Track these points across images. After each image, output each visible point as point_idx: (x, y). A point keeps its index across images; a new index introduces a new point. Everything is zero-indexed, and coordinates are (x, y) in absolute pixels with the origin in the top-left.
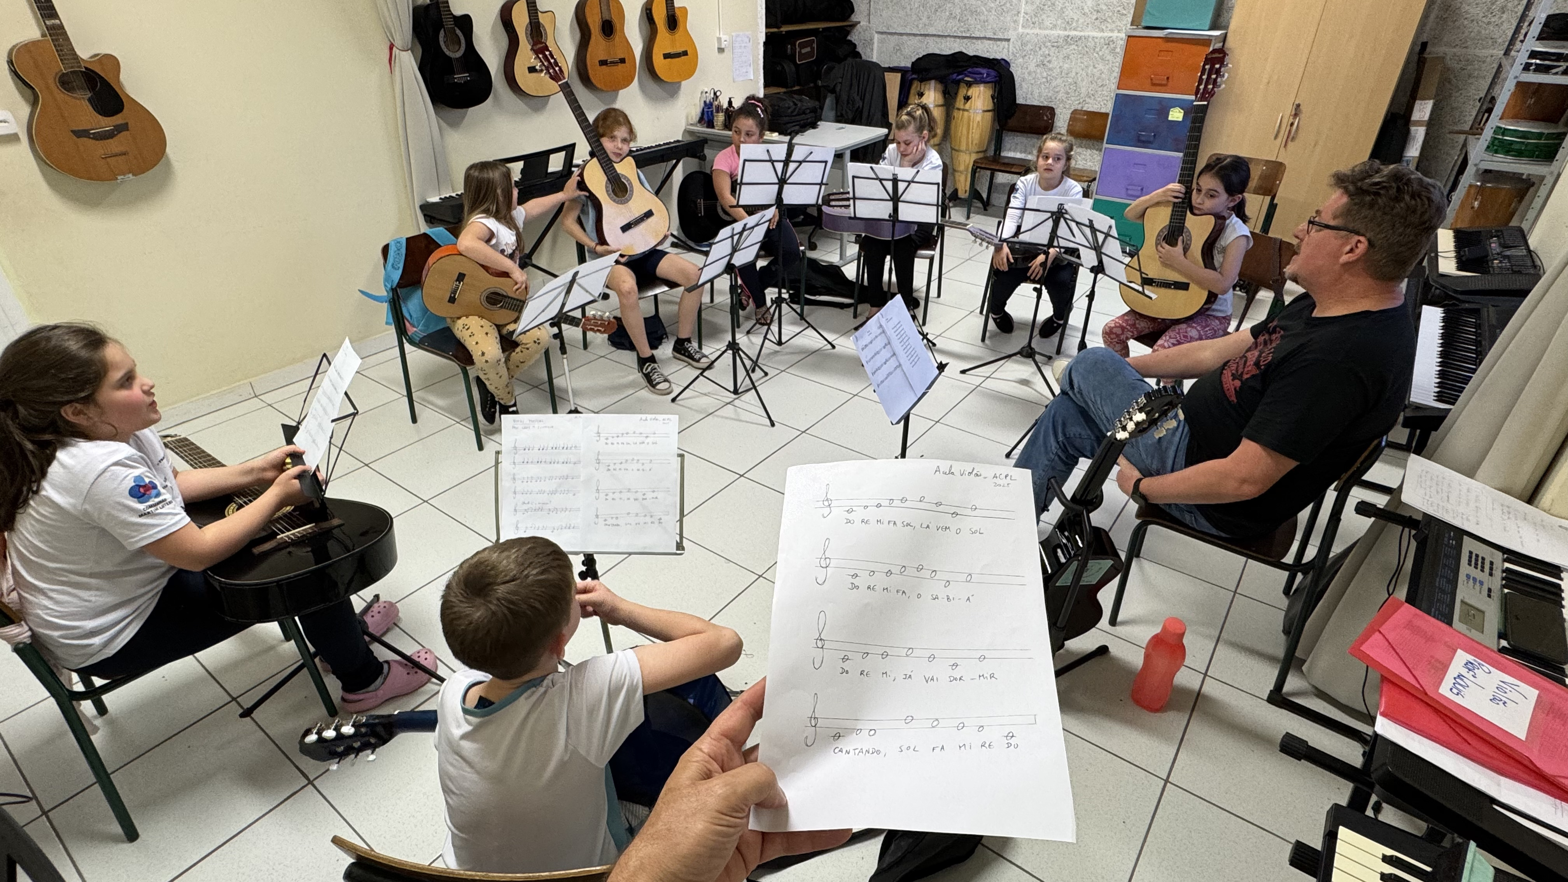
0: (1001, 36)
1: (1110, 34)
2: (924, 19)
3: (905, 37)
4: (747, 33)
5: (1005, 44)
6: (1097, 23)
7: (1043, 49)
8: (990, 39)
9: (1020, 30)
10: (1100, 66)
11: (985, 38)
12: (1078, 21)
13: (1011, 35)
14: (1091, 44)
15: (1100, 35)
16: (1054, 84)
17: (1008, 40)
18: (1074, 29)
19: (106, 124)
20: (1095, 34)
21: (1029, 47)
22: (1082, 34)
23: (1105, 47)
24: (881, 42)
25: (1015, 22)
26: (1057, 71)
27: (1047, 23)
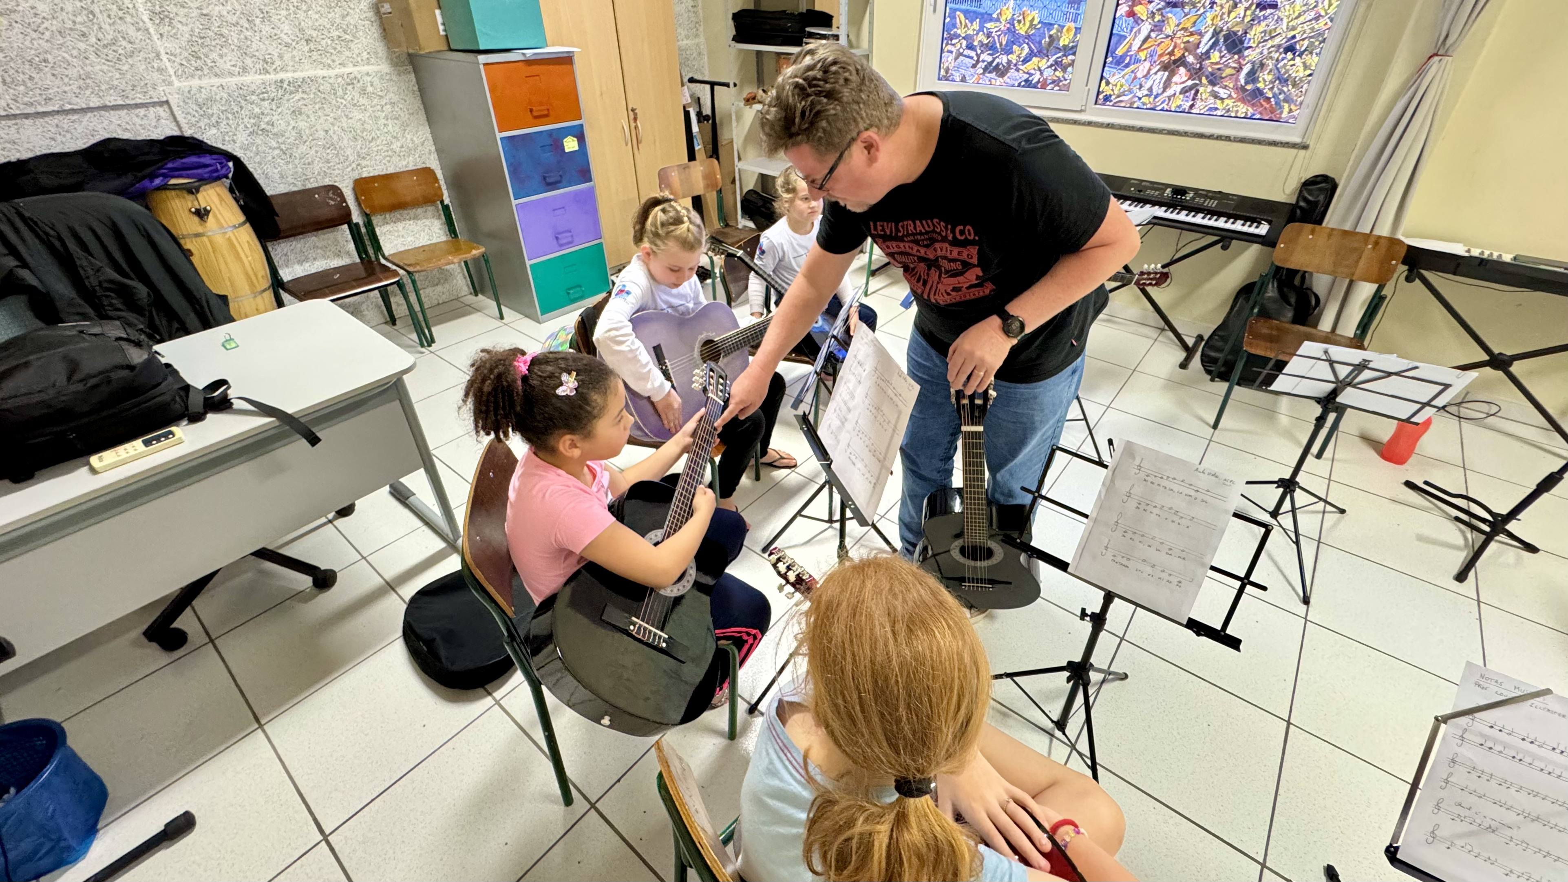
0: (139, 99)
5: (159, 110)
6: (315, 56)
8: (120, 110)
9: (177, 84)
10: (357, 115)
11: (103, 108)
12: (281, 57)
13: (167, 94)
17: (164, 103)
18: (285, 70)
20: (321, 72)
22: (299, 75)
23: (350, 87)
25: (161, 70)
26: (292, 136)
27: (228, 66)
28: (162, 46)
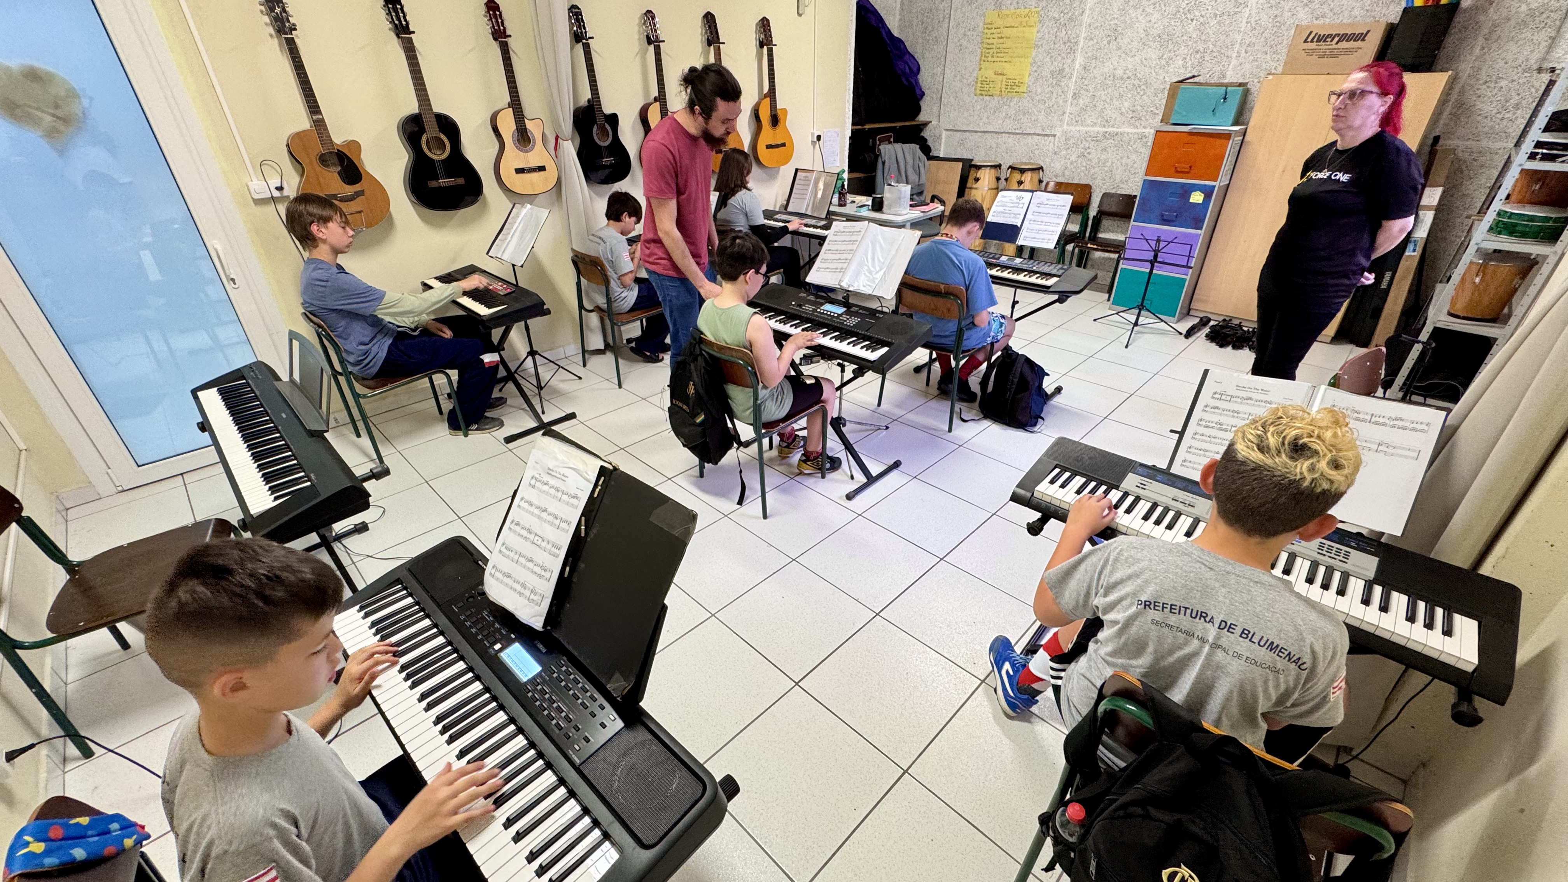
0: (1048, 132)
1: (1144, 130)
2: (985, 120)
3: (968, 134)
4: (836, 130)
5: (1051, 138)
6: (1132, 121)
7: (1084, 143)
8: (1039, 135)
9: (1065, 127)
10: (1134, 157)
11: (1034, 134)
12: (1115, 119)
13: (1058, 131)
14: (1126, 138)
15: (1134, 131)
16: (1092, 171)
17: (1054, 136)
18: (1113, 127)
19: (349, 190)
20: (1130, 130)
21: (1072, 141)
22: (1119, 130)
23: (1137, 141)
24: (948, 137)
25: (1061, 120)
26: (1095, 161)
27: (1089, 122)
28: (1069, 109)
